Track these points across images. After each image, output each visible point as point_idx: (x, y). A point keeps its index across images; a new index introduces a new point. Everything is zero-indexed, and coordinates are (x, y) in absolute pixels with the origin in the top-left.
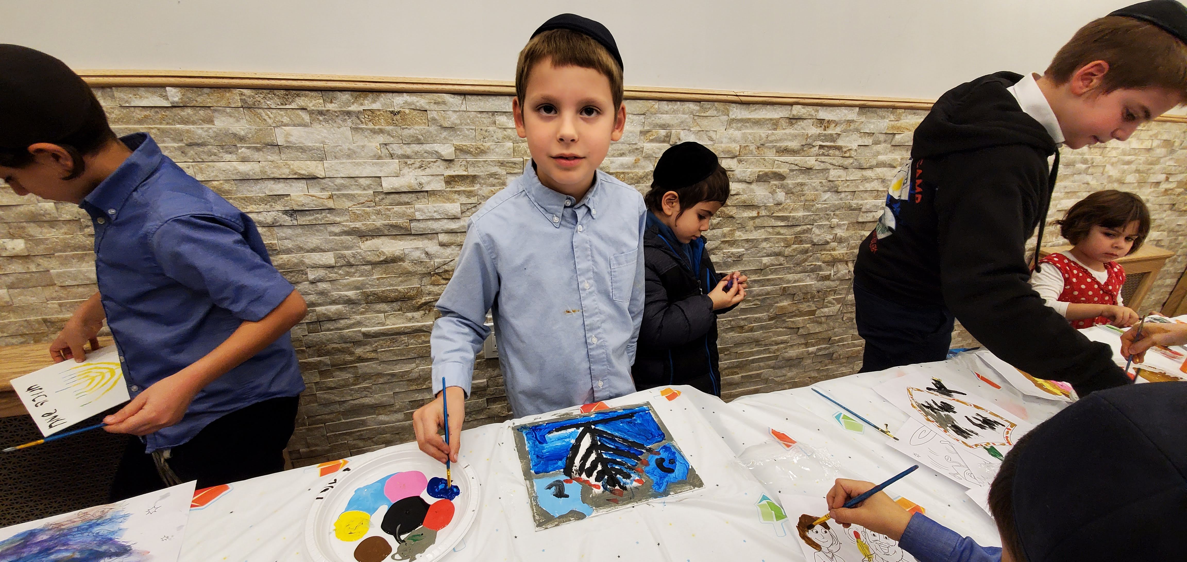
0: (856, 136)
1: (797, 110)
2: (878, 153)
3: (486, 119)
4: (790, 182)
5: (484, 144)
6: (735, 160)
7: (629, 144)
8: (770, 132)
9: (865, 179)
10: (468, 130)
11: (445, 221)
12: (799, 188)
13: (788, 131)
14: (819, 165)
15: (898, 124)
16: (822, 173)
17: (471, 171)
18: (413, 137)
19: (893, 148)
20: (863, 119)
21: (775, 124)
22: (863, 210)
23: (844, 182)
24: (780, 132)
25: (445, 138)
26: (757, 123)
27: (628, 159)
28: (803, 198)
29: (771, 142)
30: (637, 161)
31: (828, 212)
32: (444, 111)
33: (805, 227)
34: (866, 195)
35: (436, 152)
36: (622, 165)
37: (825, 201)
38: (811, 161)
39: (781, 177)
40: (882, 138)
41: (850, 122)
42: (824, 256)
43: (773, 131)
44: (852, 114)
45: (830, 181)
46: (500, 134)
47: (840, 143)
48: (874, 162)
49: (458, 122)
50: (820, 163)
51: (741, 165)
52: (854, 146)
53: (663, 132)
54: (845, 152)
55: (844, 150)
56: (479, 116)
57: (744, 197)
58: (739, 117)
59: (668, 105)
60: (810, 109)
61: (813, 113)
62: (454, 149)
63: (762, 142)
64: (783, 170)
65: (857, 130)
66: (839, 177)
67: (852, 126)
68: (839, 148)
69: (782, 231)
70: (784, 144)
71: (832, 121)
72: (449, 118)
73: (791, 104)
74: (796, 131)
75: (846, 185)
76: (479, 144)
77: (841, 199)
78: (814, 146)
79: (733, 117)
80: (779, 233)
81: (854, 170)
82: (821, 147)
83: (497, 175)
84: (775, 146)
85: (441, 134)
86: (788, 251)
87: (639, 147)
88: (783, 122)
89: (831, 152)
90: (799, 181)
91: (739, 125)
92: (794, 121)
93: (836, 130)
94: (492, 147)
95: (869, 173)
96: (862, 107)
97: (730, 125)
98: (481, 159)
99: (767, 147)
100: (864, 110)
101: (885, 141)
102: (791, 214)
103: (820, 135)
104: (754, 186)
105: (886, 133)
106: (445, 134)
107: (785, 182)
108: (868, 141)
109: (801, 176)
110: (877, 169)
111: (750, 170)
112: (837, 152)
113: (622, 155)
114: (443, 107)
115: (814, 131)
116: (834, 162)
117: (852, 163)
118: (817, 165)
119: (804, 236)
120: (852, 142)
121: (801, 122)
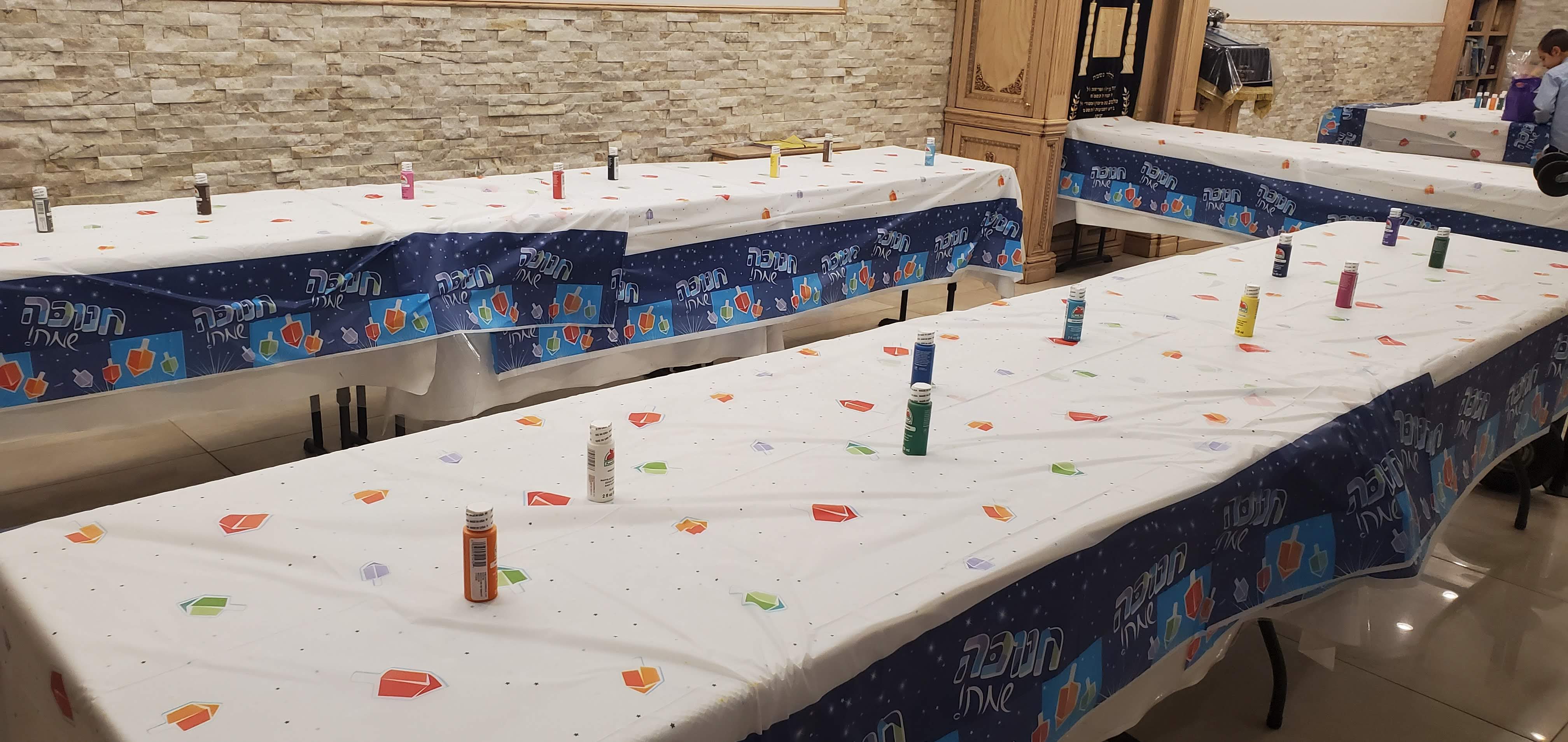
0: (456, 32)
1: (388, 10)
2: (486, 50)
3: (91, 18)
4: (402, 76)
5: (91, 39)
6: (339, 54)
7: (230, 40)
8: (367, 29)
9: (481, 74)
10: (75, 26)
11: (57, 108)
12: (413, 82)
13: (385, 28)
14: (428, 60)
15: (498, 21)
16: (433, 67)
17: (80, 62)
18: (24, 31)
19: (501, 44)
20: (459, 17)
21: (370, 22)
22: (489, 104)
23: (459, 76)
24: (377, 30)
25: (53, 33)
26: (352, 20)
27: (231, 54)
28: (420, 92)
29: (371, 38)
30: (240, 55)
31: (452, 106)
32: (52, 10)
33: (432, 121)
34: (488, 89)
35: (46, 45)
36: (226, 59)
37: (445, 94)
38: (418, 56)
39: (392, 71)
40: (485, 34)
41: (446, 20)
42: (463, 152)
43: (371, 29)
44: (446, 13)
45: (443, 74)
46: (105, 30)
47: (442, 39)
48: (485, 57)
49: (65, 19)
50: (428, 58)
51: (346, 59)
52: (458, 42)
53: (261, 30)
54: (450, 47)
55: (449, 45)
56: (84, 14)
57: (357, 90)
58: (332, 16)
59: (261, 6)
60: (401, 8)
61: (405, 12)
62: (62, 42)
63: (361, 38)
64: (391, 64)
66: (452, 70)
67: (450, 24)
68: (443, 44)
69: (408, 124)
70: (385, 40)
71: (427, 19)
72: (57, 16)
73: (381, 5)
74: (394, 29)
75: (462, 79)
76: (86, 38)
77: (462, 92)
78: (416, 42)
79: (327, 16)
80: (405, 127)
81: (466, 65)
82: (423, 43)
83: (105, 66)
84: (376, 42)
85: (49, 29)
86: (421, 145)
87: (239, 42)
88: (378, 21)
89: (436, 47)
90: (411, 74)
91: (335, 23)
92: (389, 19)
93: (435, 27)
94: (98, 41)
95: (482, 68)
96: (453, 6)
97: (325, 23)
98: (89, 51)
99: (368, 43)
100: (458, 9)
101: (490, 38)
102: (413, 107)
103: (417, 31)
104: (365, 79)
105: (489, 30)
106: (53, 30)
107: (396, 76)
108: (472, 37)
109: (413, 70)
110: (491, 64)
111: (356, 64)
112: (443, 48)
113: (225, 49)
114: (51, 7)
115: (411, 28)
116: (442, 57)
117: (461, 58)
118: (425, 60)
119: (434, 131)
120: (455, 38)
121: (396, 21)
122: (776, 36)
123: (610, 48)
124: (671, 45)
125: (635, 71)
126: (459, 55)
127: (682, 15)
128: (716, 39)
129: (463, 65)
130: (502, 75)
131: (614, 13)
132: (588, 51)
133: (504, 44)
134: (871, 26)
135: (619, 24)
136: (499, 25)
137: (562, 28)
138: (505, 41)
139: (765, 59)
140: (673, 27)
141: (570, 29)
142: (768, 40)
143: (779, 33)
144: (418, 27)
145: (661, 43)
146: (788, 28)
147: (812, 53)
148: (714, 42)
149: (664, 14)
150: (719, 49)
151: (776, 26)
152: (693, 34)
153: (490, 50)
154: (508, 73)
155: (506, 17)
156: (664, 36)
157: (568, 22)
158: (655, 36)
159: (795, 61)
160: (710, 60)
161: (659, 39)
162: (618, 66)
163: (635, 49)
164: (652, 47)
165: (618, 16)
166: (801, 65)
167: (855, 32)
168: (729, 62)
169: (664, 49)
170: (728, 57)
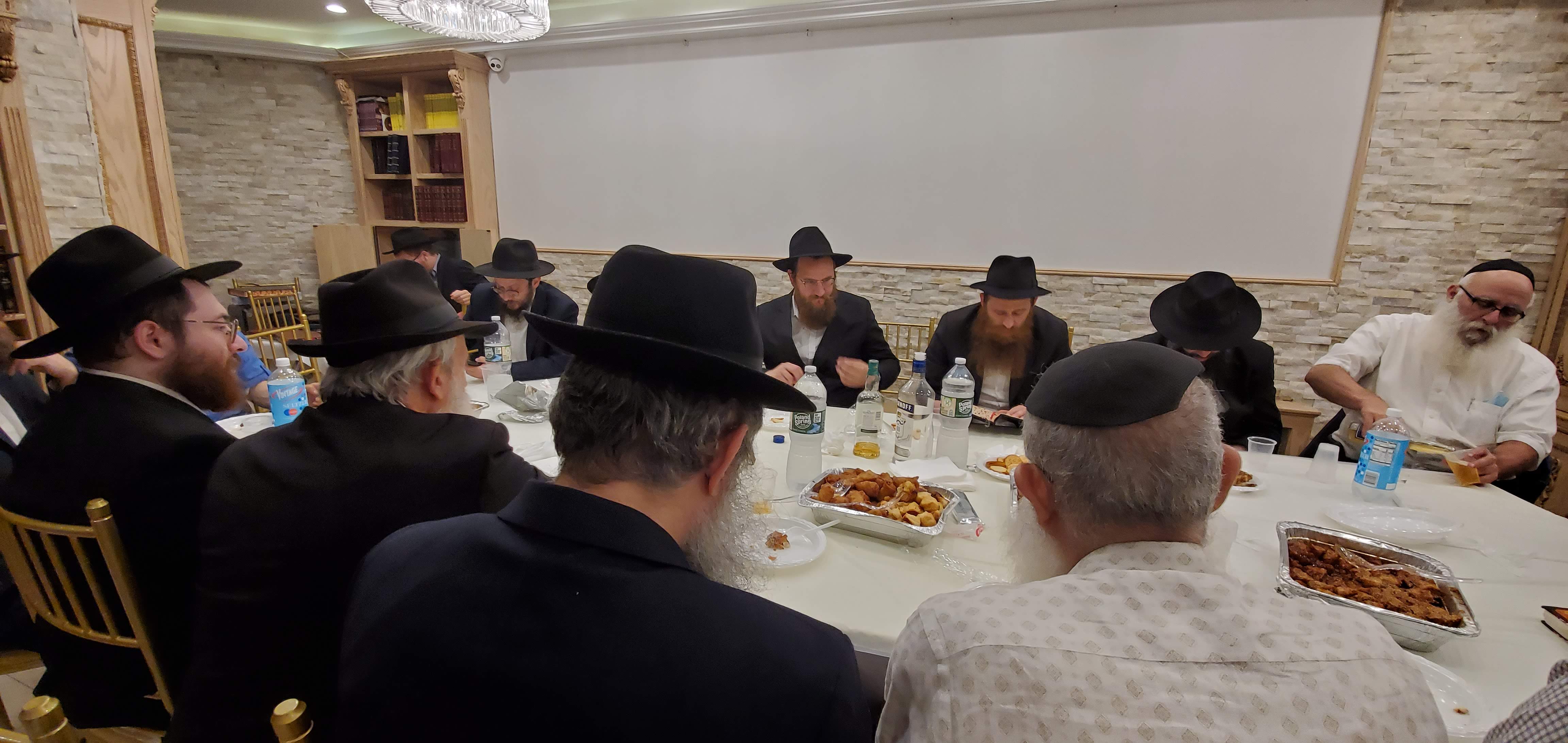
1: (864, 269)
2: (929, 295)
8: (851, 279)
9: (924, 310)
15: (941, 278)
20: (911, 274)
21: (854, 275)
29: (853, 284)
40: (930, 286)
44: (903, 272)
48: (927, 301)
52: (909, 290)
54: (903, 293)
55: (902, 291)
61: (876, 270)
67: (905, 278)
68: (899, 290)
70: (861, 286)
71: (891, 275)
73: (861, 266)
82: (885, 289)
88: (860, 275)
89: (894, 292)
93: (894, 280)
95: (926, 307)
96: (907, 268)
101: (933, 289)
103: (883, 282)
105: (931, 284)
108: (919, 287)
112: (898, 292)
113: (775, 286)
115: (880, 280)
116: (897, 298)
117: (910, 300)
118: (885, 299)
120: (908, 287)
121: (869, 275)
124: (1095, 302)
126: (909, 298)
127: (1110, 279)
129: (911, 304)
133: (942, 292)
136: (940, 281)
138: (944, 291)
140: (1099, 288)
144: (883, 280)
145: (1085, 300)
149: (1090, 278)
152: (1121, 295)
153: (932, 296)
155: (946, 276)
156: (1088, 294)
161: (1083, 296)
164: (1076, 302)
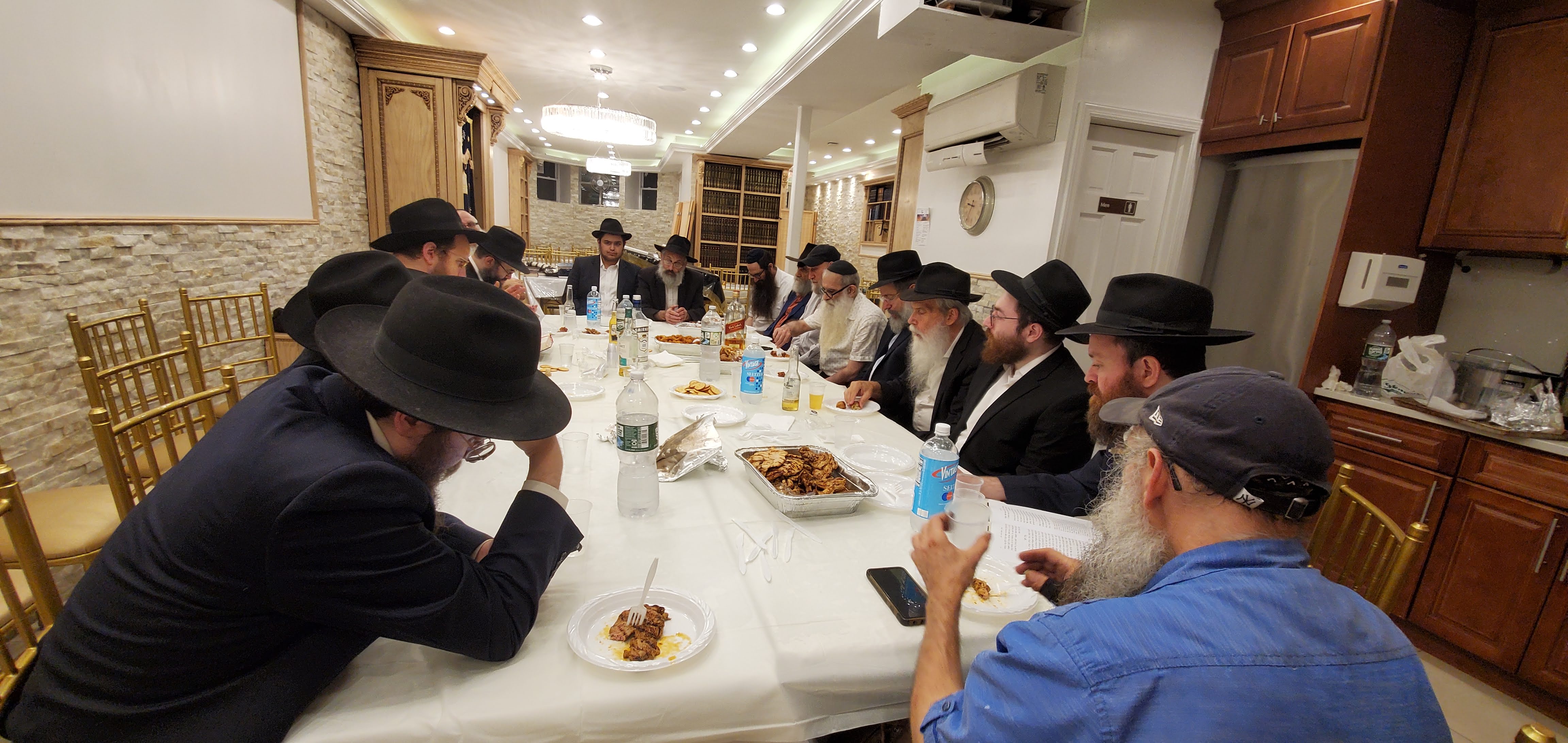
0: (51, 253)
2: (81, 269)
9: (81, 294)
12: (14, 312)
14: (27, 286)
15: (89, 239)
16: (33, 292)
19: (94, 262)
28: (23, 322)
33: (40, 352)
34: (88, 310)
37: (49, 321)
38: (16, 282)
40: (79, 253)
41: (40, 240)
45: (45, 300)
47: (38, 261)
48: (82, 277)
50: (26, 283)
52: (55, 262)
55: (47, 267)
65: (51, 248)
66: (53, 294)
67: (44, 245)
68: (40, 266)
69: (16, 360)
71: (20, 240)
75: (64, 302)
78: (11, 267)
80: (12, 364)
81: (65, 287)
86: (32, 382)
89: (33, 270)
95: (80, 288)
96: (46, 226)
100: (49, 228)
102: (18, 341)
103: (13, 255)
105: (81, 249)
108: (67, 257)
110: (88, 283)
112: (40, 271)
116: (41, 280)
117: (60, 280)
119: (44, 362)
120: (50, 259)
122: (286, 242)
123: (183, 258)
124: (224, 253)
125: (201, 277)
126: (58, 278)
127: (228, 227)
128: (251, 246)
130: (99, 293)
131: (181, 227)
132: (165, 263)
133: (97, 261)
134: (333, 232)
135: (185, 237)
136: (91, 243)
137: (143, 243)
138: (98, 259)
139: (282, 260)
140: (222, 236)
141: (149, 243)
142: (282, 245)
143: (287, 240)
144: (12, 250)
145: (216, 251)
146: (291, 235)
147: (307, 253)
148: (251, 248)
149: (215, 227)
150: (255, 254)
151: (285, 234)
152: (237, 243)
153: (85, 268)
154: (104, 290)
155: (97, 235)
156: (217, 245)
157: (147, 236)
158: (211, 246)
159: (298, 260)
160: (250, 263)
161: (214, 248)
162: (188, 274)
163: (200, 258)
164: (211, 256)
165: (184, 230)
166: (303, 263)
167: (326, 236)
168: (262, 264)
169: (218, 257)
170: (260, 260)
